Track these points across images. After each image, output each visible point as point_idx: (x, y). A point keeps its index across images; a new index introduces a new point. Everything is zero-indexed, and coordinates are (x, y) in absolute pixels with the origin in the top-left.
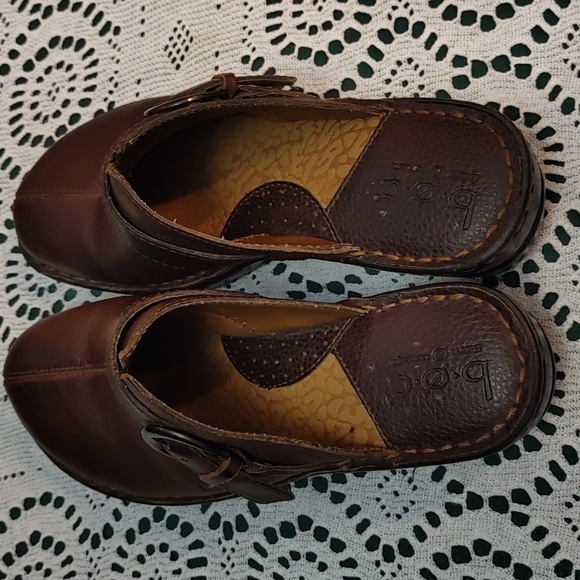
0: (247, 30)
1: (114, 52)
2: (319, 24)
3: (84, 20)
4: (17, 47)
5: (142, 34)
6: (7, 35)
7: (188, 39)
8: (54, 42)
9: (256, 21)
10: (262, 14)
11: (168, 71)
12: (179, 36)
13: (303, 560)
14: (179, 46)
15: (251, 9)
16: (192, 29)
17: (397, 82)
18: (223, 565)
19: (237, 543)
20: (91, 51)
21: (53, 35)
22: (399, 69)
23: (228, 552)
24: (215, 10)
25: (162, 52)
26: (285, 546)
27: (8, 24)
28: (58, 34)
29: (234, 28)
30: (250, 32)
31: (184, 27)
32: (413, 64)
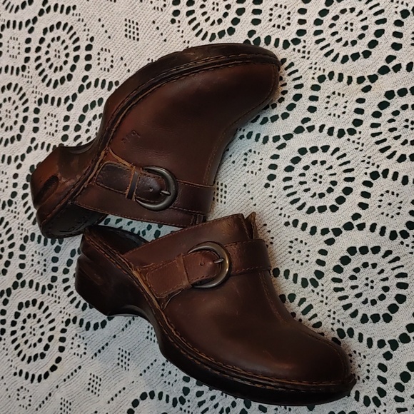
2: (221, 17)
3: (96, 89)
4: (66, 123)
6: (57, 121)
8: (85, 109)
13: (362, 270)
15: (183, 31)
17: (275, 18)
18: (322, 302)
19: (323, 285)
21: (83, 106)
22: (273, 12)
23: (321, 293)
26: (348, 269)
27: (55, 116)
28: (86, 104)
30: (188, 42)
32: (279, 6)
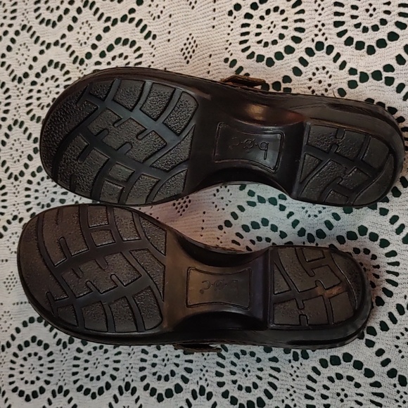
0: (229, 42)
1: (152, 50)
2: (270, 41)
3: (136, 28)
4: (96, 42)
5: (169, 40)
6: (91, 34)
7: (195, 45)
8: (118, 41)
9: (234, 37)
10: (238, 33)
11: (182, 64)
12: (190, 43)
14: (189, 49)
15: (232, 30)
16: (197, 40)
17: (316, 80)
20: (139, 49)
21: (117, 37)
22: (317, 73)
24: (211, 29)
25: (179, 52)
27: (91, 28)
28: (120, 36)
29: (221, 40)
30: (230, 44)
31: (193, 38)
32: (326, 70)
